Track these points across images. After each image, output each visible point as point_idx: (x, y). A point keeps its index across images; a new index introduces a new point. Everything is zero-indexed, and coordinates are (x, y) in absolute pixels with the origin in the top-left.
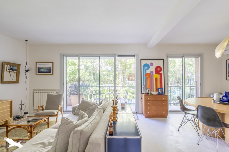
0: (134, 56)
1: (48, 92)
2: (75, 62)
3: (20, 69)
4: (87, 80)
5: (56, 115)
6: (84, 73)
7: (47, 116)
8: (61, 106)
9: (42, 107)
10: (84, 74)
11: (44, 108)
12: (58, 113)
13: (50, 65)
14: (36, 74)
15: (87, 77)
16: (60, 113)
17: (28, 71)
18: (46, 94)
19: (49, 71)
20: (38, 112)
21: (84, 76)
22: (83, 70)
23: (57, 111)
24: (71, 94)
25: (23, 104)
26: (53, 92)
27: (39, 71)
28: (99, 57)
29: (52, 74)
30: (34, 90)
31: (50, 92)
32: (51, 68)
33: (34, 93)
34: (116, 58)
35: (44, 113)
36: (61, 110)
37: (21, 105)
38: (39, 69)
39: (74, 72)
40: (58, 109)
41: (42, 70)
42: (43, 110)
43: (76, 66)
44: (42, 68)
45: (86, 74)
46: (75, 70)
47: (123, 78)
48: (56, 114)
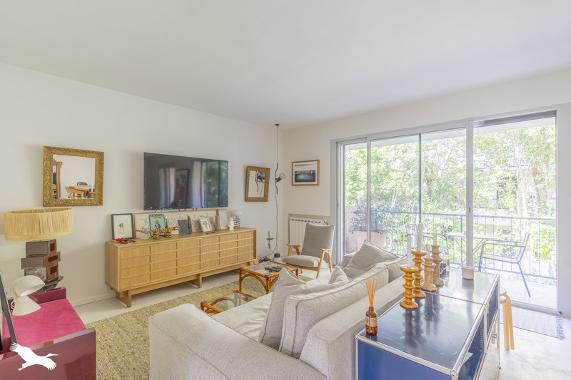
0: (553, 113)
1: (307, 219)
2: (378, 152)
3: (269, 177)
4: (410, 198)
5: (317, 269)
6: (400, 178)
7: (295, 266)
8: (327, 252)
9: (296, 247)
10: (400, 180)
11: (300, 249)
12: (319, 264)
13: (312, 167)
14: (293, 185)
15: (408, 189)
16: (324, 264)
17: (279, 179)
18: (304, 224)
19: (312, 177)
20: (289, 257)
21: (401, 187)
22: (397, 171)
23: (319, 259)
24: (356, 228)
25: (272, 239)
26: (318, 221)
27: (297, 178)
28: (420, 134)
29: (317, 185)
30: (290, 215)
31: (311, 220)
32: (314, 171)
33: (289, 220)
34: (475, 129)
35: (295, 260)
36: (327, 260)
37: (269, 239)
38: (296, 175)
39: (377, 178)
40: (320, 257)
41: (301, 177)
42: (298, 254)
43: (380, 164)
44: (301, 173)
45: (405, 180)
46: (378, 171)
47: (537, 189)
48: (316, 265)
